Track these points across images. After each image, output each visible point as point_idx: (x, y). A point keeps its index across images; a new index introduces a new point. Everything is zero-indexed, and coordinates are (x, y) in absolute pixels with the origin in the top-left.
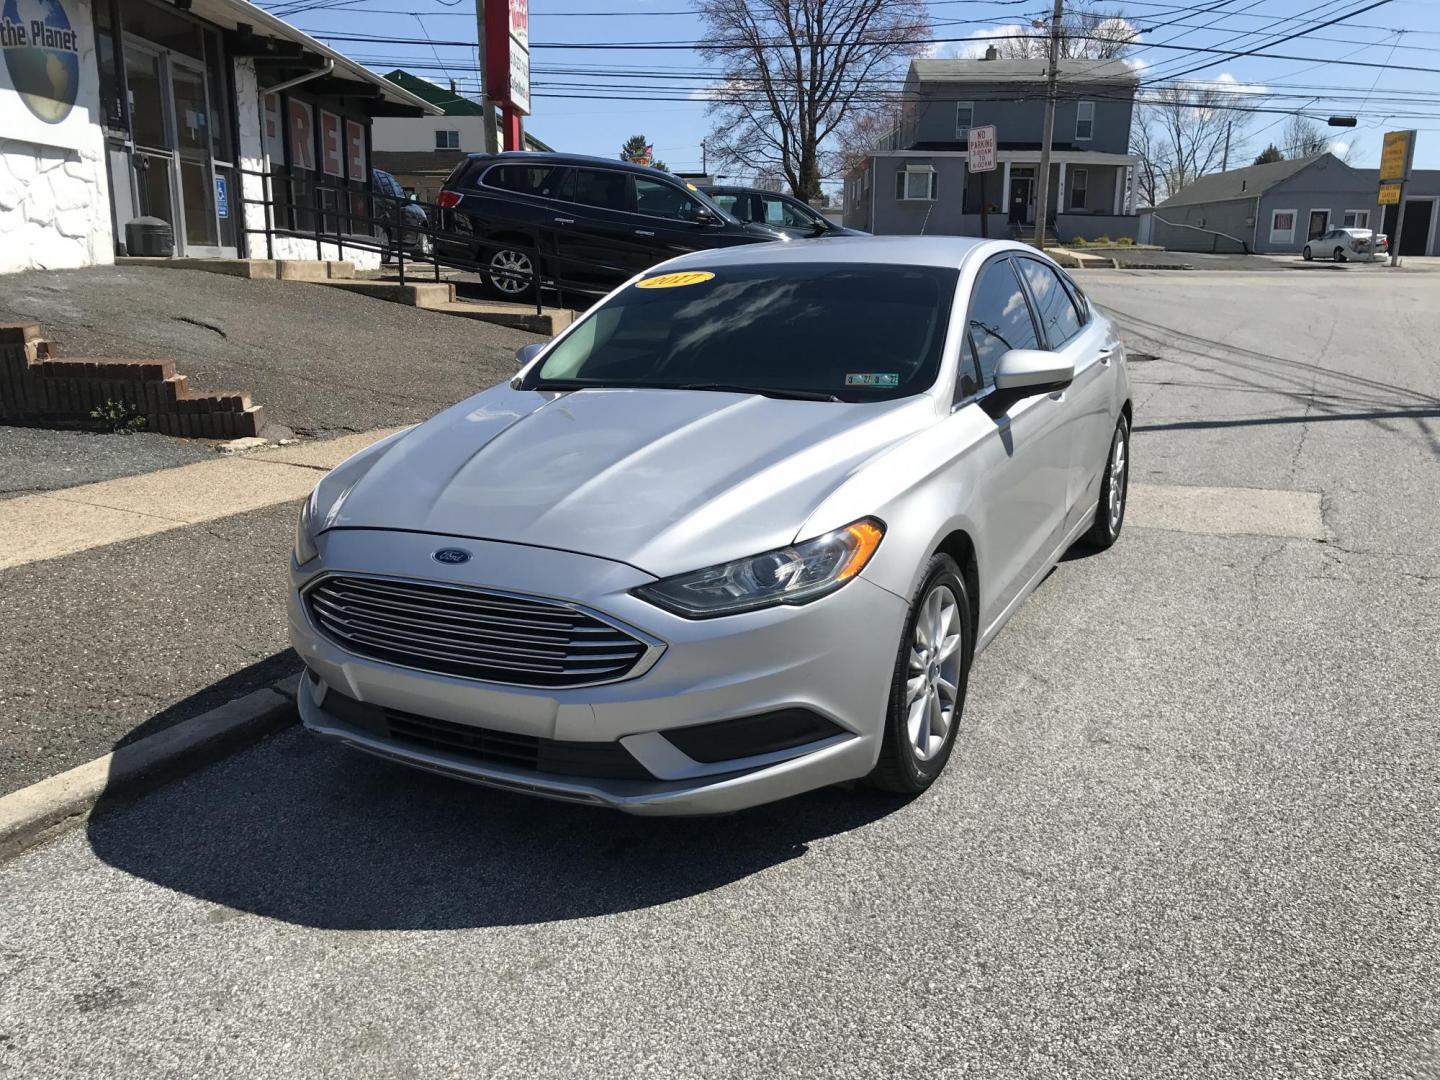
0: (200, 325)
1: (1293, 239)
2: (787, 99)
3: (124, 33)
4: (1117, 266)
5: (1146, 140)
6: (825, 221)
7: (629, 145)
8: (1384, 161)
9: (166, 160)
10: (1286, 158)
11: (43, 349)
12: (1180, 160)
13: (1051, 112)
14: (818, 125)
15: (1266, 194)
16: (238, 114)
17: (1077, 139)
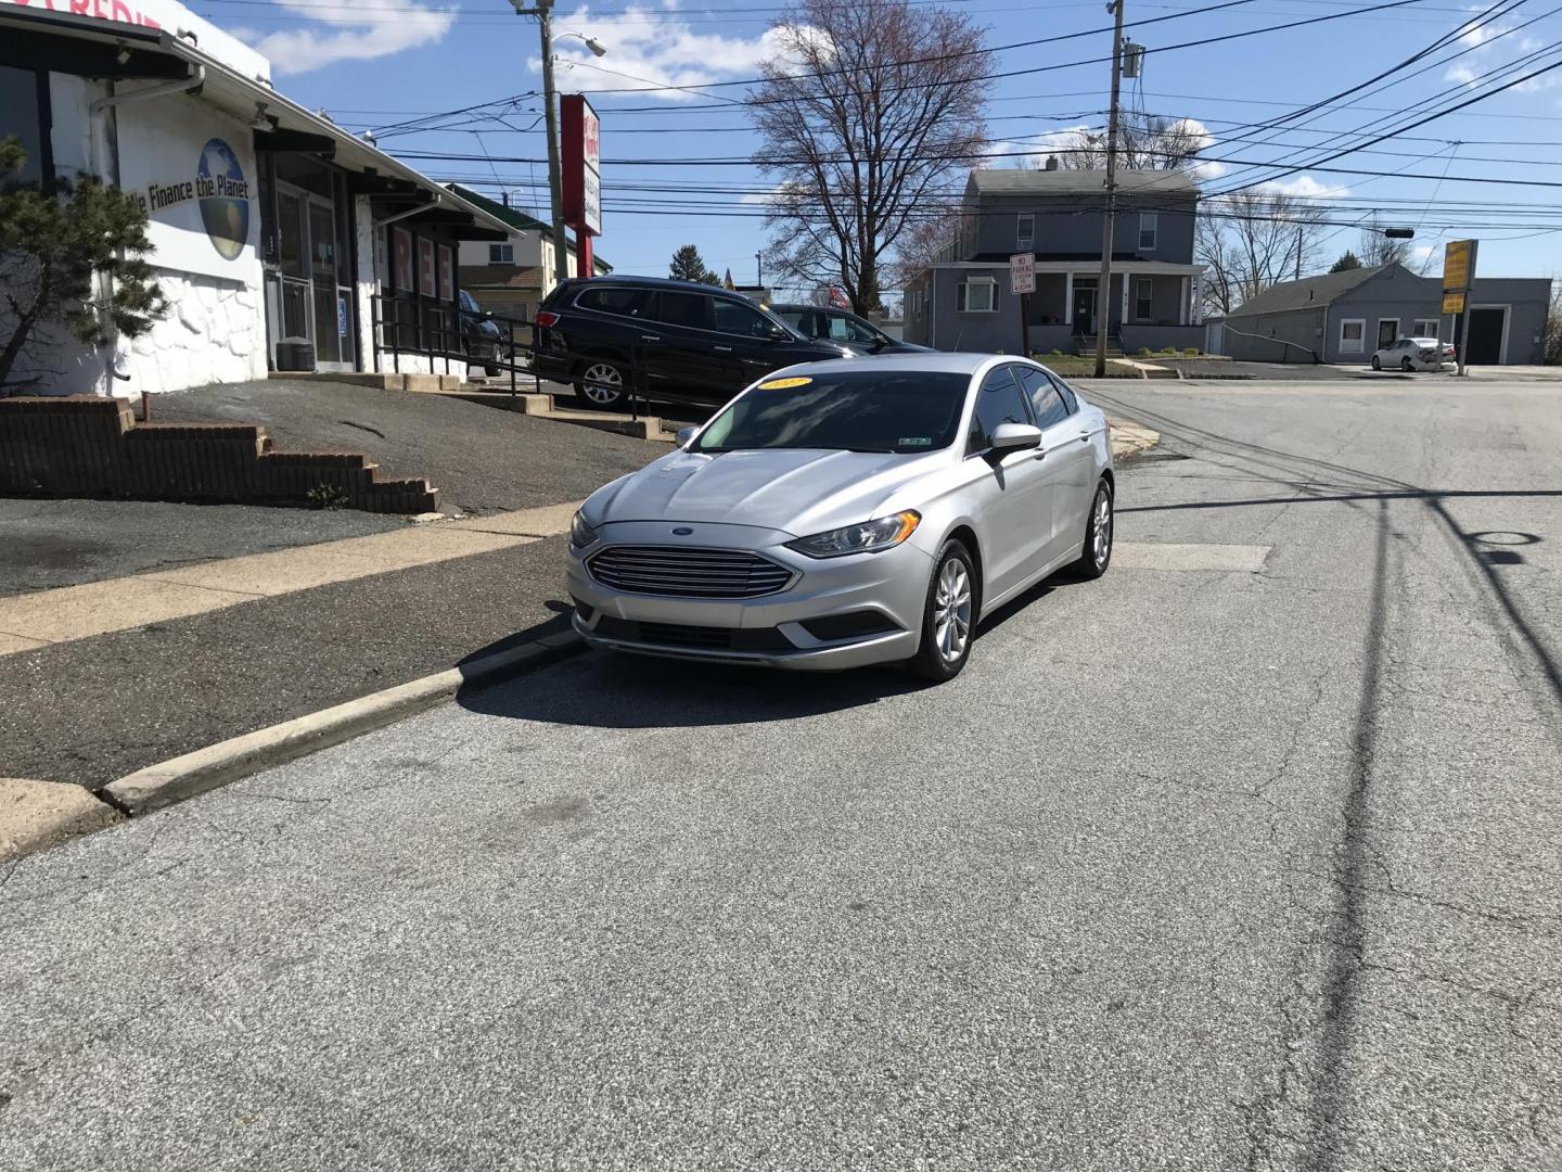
0: (360, 427)
1: (1362, 349)
2: (845, 212)
3: (277, 181)
4: (1181, 377)
5: (1218, 247)
6: (885, 337)
7: (680, 255)
8: (1447, 271)
9: (303, 287)
10: (1364, 265)
11: (268, 444)
12: (1254, 268)
13: (1110, 226)
14: (876, 238)
15: (1334, 303)
16: (357, 245)
17: (1140, 249)
